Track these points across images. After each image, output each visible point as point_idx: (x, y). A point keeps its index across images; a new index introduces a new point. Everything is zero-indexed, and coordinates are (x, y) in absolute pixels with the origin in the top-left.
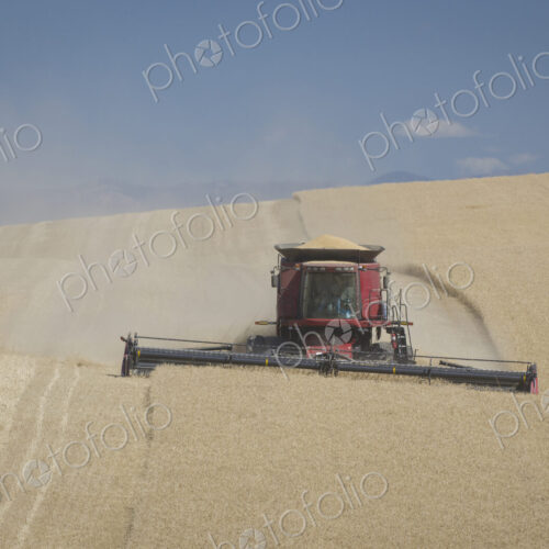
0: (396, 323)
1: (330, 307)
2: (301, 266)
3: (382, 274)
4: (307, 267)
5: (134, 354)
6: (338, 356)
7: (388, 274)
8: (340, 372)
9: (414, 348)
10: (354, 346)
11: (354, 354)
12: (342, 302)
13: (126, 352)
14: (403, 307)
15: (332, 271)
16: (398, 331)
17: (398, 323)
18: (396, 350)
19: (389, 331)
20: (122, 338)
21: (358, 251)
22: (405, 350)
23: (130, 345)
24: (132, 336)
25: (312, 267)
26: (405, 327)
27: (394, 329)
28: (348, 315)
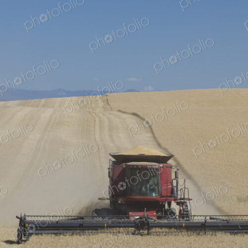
0: (183, 199)
2: (126, 165)
3: (174, 170)
4: (130, 165)
5: (25, 226)
6: (149, 218)
7: (178, 170)
10: (157, 212)
11: (158, 216)
12: (151, 186)
14: (186, 190)
15: (144, 168)
17: (184, 199)
19: (178, 204)
20: (17, 217)
21: (159, 157)
24: (23, 216)
25: (133, 165)
26: (188, 202)
27: (181, 202)
28: (154, 195)
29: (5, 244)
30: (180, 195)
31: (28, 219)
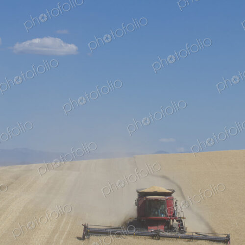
1: (156, 213)
2: (146, 198)
3: (174, 201)
4: (148, 198)
5: (87, 231)
6: (160, 231)
7: (177, 201)
8: (161, 238)
9: (186, 227)
10: (165, 227)
11: (165, 229)
12: (161, 210)
13: (84, 230)
14: (182, 213)
15: (157, 200)
16: (180, 221)
17: (180, 218)
18: (180, 228)
19: (177, 221)
20: (83, 225)
22: (183, 228)
23: (86, 227)
24: (87, 225)
25: (152, 199)
26: (183, 219)
27: (179, 220)
28: (163, 216)
29: (77, 239)
30: (178, 216)
31: (89, 227)
